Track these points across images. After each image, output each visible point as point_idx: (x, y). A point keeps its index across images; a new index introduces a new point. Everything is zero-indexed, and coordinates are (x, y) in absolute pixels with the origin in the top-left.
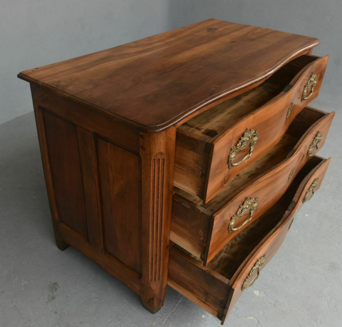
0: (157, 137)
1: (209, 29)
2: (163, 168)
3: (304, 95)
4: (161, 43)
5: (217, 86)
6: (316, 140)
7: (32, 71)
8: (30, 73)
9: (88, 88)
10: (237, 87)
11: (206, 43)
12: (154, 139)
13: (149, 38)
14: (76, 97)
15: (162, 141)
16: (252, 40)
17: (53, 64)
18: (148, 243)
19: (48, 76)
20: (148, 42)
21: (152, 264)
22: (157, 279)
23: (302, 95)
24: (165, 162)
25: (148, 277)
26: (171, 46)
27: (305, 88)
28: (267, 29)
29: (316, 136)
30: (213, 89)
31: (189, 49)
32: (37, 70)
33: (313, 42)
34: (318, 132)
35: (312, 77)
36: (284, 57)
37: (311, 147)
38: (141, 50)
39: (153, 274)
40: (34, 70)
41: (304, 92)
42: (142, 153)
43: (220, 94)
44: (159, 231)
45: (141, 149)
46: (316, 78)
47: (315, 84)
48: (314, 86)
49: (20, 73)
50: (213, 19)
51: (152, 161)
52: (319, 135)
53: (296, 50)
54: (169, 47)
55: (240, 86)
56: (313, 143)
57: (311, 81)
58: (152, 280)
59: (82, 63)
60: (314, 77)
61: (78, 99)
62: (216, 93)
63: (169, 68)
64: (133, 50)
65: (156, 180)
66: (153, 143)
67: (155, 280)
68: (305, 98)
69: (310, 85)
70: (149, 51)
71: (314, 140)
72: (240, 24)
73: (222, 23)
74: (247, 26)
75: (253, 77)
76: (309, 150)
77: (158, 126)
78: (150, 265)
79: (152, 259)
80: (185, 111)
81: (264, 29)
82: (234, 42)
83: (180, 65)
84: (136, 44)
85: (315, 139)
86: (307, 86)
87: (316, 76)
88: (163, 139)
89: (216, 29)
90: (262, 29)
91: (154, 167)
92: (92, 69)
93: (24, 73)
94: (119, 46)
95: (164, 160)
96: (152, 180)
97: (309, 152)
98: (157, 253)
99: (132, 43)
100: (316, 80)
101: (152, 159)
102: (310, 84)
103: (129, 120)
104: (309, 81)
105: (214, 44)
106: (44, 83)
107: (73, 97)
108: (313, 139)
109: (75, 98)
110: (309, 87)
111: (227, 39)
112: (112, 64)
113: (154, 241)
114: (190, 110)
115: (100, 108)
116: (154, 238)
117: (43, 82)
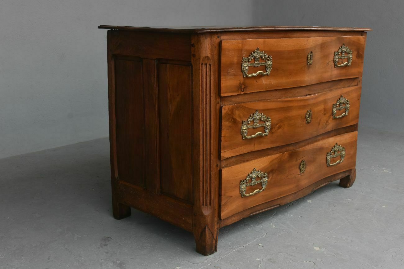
0: (204, 42)
2: (210, 74)
12: (202, 44)
15: (208, 46)
18: (198, 156)
21: (203, 183)
22: (208, 204)
24: (211, 68)
25: (200, 200)
39: (205, 196)
42: (193, 60)
44: (208, 141)
45: (192, 57)
51: (201, 65)
58: (203, 204)
65: (204, 84)
66: (201, 48)
67: (207, 205)
78: (201, 183)
79: (203, 176)
88: (208, 44)
91: (202, 72)
95: (210, 65)
96: (201, 84)
98: (207, 169)
101: (201, 63)
113: (204, 153)
116: (205, 150)
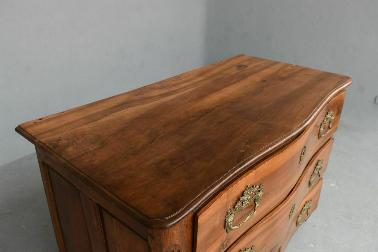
1: (239, 67)
3: (321, 133)
4: (189, 83)
5: (247, 146)
6: (317, 169)
7: (34, 123)
8: (30, 126)
9: (91, 149)
10: (270, 146)
11: (235, 83)
13: (176, 77)
14: (72, 164)
16: (283, 79)
17: (62, 112)
19: (50, 131)
20: (174, 82)
23: (319, 134)
26: (198, 87)
27: (322, 126)
28: (297, 67)
29: (317, 165)
30: (242, 151)
31: (216, 91)
32: (40, 121)
33: (346, 82)
34: (319, 161)
35: (328, 114)
36: (320, 102)
37: (312, 177)
38: (165, 92)
40: (37, 121)
41: (321, 130)
43: (250, 159)
46: (333, 114)
47: (333, 120)
48: (331, 122)
49: (19, 126)
50: (243, 55)
52: (320, 163)
53: (331, 91)
54: (195, 88)
55: (274, 144)
56: (314, 172)
57: (327, 119)
59: (96, 111)
60: (331, 114)
61: (73, 168)
62: (245, 158)
63: (193, 117)
64: (156, 93)
68: (322, 136)
69: (328, 121)
70: (173, 94)
71: (314, 170)
72: (270, 60)
73: (252, 59)
74: (276, 63)
75: (289, 131)
76: (310, 180)
77: (167, 218)
80: (205, 190)
81: (294, 66)
82: (264, 81)
83: (206, 113)
84: (162, 85)
85: (315, 168)
86: (324, 124)
87: (332, 112)
89: (246, 66)
90: (292, 66)
92: (105, 119)
93: (23, 127)
94: (142, 88)
97: (310, 182)
99: (157, 83)
100: (334, 116)
102: (326, 121)
103: (131, 206)
104: (326, 118)
105: (243, 84)
106: (41, 142)
107: (68, 164)
108: (314, 168)
109: (70, 165)
110: (326, 124)
111: (256, 78)
112: (129, 112)
114: (212, 187)
115: (97, 184)
117: (40, 140)
